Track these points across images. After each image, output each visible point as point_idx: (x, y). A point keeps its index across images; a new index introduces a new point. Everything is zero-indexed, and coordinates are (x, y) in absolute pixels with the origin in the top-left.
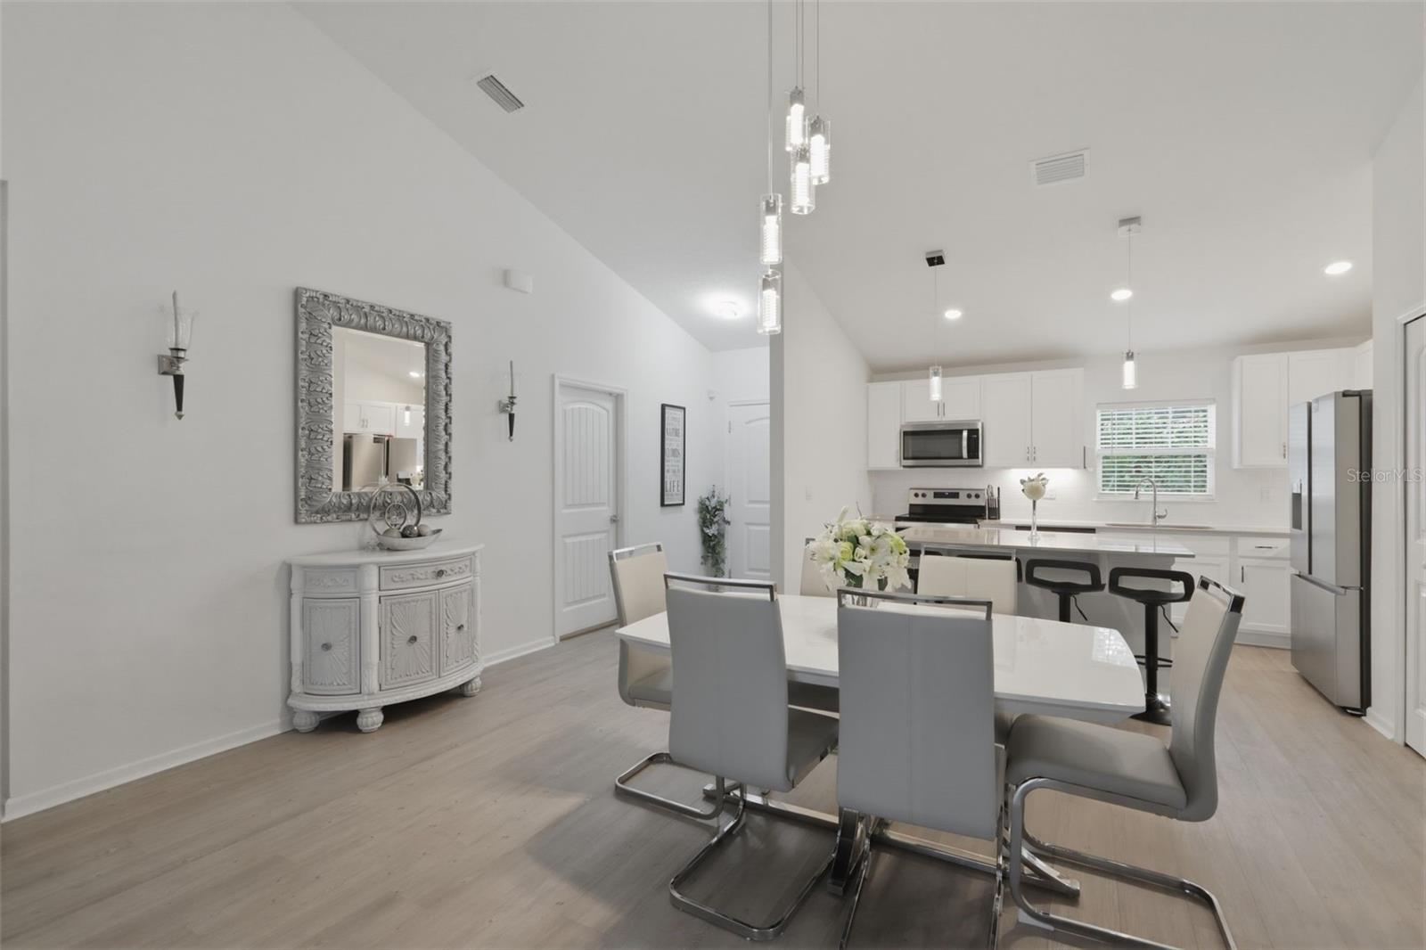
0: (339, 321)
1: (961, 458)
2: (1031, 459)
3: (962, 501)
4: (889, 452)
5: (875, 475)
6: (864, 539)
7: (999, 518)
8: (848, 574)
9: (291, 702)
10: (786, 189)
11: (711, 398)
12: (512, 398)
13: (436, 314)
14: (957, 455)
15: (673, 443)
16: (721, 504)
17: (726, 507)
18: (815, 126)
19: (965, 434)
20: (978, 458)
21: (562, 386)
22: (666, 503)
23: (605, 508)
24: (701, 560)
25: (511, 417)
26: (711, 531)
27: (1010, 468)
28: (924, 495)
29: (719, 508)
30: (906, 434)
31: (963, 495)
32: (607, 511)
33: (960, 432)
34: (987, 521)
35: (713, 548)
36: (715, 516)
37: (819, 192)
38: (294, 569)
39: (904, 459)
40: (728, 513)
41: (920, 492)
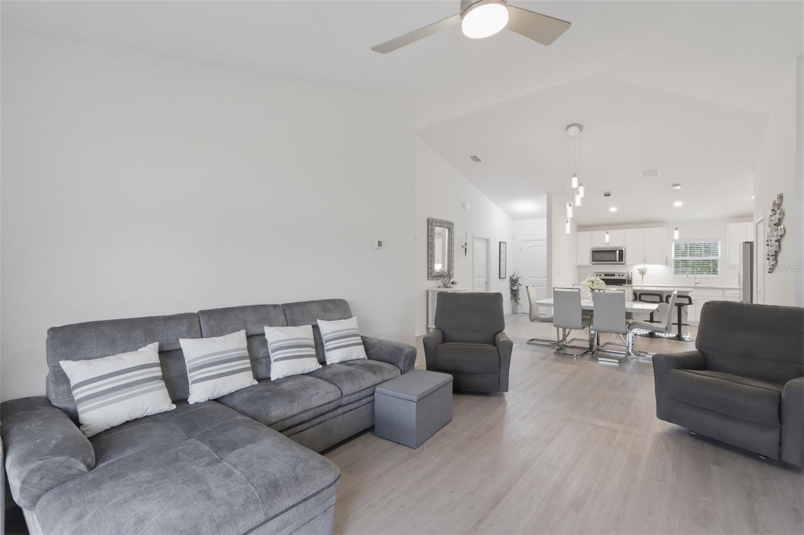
0: (436, 226)
1: (616, 261)
2: (645, 261)
3: (616, 277)
4: (586, 259)
5: (579, 267)
6: (595, 281)
7: (632, 284)
8: (591, 289)
9: (428, 326)
10: (573, 200)
11: (513, 238)
12: (466, 243)
13: (451, 220)
14: (615, 260)
15: (503, 256)
16: (518, 278)
17: (520, 279)
18: (580, 184)
19: (618, 252)
20: (623, 261)
21: (476, 238)
22: (501, 277)
23: (483, 279)
24: (510, 299)
25: (466, 249)
26: (515, 288)
27: (635, 265)
28: (600, 275)
29: (516, 280)
30: (593, 252)
31: (616, 275)
32: (484, 280)
33: (616, 251)
34: (627, 285)
35: (515, 295)
36: (516, 283)
37: (582, 200)
38: (429, 292)
39: (593, 261)
40: (520, 281)
41: (598, 274)
